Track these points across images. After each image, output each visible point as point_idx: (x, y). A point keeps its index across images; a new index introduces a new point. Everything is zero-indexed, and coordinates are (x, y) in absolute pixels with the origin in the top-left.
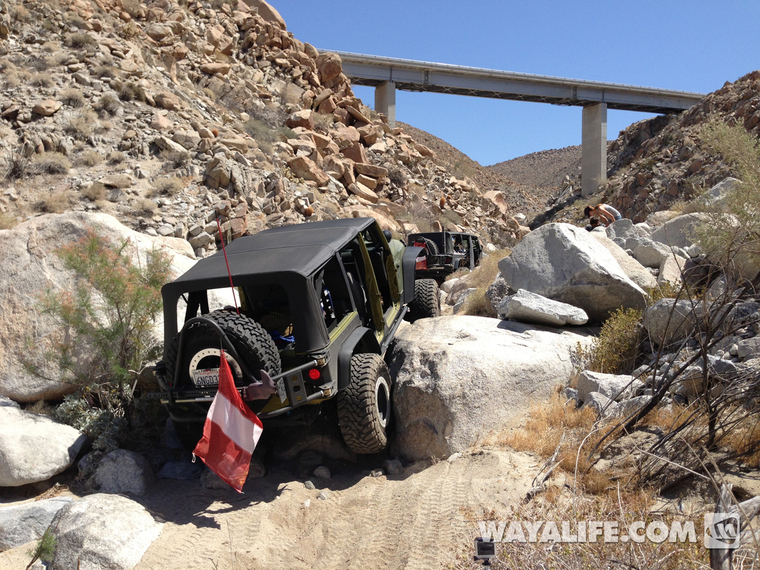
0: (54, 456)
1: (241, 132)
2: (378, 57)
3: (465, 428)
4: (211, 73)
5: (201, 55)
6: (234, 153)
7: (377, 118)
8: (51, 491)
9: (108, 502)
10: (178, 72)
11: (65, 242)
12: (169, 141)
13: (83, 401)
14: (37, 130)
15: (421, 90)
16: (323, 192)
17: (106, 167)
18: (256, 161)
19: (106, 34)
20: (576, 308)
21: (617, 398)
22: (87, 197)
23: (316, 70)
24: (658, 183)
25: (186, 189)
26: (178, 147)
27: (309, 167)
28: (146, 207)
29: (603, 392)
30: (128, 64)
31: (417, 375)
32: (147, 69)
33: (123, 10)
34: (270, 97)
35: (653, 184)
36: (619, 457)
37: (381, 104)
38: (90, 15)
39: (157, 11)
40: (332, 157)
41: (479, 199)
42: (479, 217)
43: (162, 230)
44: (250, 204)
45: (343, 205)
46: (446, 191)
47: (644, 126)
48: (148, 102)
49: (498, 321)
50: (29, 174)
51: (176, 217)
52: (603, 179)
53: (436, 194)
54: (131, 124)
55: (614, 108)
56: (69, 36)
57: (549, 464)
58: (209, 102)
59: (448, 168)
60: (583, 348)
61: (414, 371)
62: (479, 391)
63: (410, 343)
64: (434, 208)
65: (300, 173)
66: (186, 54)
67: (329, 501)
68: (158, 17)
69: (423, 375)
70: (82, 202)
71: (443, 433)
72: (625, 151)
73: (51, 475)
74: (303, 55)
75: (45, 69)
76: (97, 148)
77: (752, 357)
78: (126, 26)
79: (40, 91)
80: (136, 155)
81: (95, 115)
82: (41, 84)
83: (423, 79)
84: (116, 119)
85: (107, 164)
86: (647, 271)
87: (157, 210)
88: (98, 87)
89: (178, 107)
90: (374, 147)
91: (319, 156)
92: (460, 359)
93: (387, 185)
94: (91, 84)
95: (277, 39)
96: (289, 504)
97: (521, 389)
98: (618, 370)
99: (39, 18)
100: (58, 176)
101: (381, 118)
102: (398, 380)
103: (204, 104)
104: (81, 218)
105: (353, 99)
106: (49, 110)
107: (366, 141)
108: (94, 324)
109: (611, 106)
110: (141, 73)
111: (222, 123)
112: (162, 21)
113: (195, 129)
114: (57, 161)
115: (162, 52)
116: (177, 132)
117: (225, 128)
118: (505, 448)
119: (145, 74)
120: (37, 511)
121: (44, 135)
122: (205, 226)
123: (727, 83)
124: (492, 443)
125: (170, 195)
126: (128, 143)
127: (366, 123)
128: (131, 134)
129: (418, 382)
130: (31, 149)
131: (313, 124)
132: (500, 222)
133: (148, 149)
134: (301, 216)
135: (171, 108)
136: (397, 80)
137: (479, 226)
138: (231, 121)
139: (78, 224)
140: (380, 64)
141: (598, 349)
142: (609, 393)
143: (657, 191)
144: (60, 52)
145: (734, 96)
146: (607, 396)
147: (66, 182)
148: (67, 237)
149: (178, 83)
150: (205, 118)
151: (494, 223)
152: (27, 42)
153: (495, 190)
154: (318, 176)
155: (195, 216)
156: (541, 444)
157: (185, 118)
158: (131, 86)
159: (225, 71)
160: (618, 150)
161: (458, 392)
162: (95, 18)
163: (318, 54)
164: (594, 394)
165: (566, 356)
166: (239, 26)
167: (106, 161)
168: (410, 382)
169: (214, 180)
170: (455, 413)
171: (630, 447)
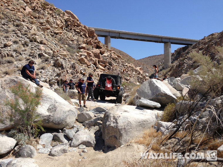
0: (8, 147)
1: (65, 51)
2: (105, 29)
3: (125, 138)
4: (57, 34)
5: (54, 29)
6: (63, 57)
7: (105, 46)
8: (7, 157)
9: (23, 160)
10: (47, 34)
11: (12, 85)
12: (44, 54)
13: (16, 131)
14: (5, 50)
15: (118, 38)
16: (89, 68)
17: (25, 61)
18: (69, 59)
19: (26, 23)
20: (157, 103)
21: (168, 129)
22: (19, 70)
23: (87, 33)
24: (186, 65)
25: (48, 68)
26: (47, 55)
27: (85, 61)
28: (37, 73)
29: (164, 127)
30: (32, 31)
31: (112, 123)
32: (38, 33)
33: (31, 15)
34: (74, 41)
35: (184, 65)
36: (167, 146)
37: (106, 42)
38: (22, 17)
39: (41, 16)
40: (92, 58)
41: (134, 70)
42: (134, 75)
43: (41, 79)
44: (67, 72)
45: (95, 72)
46: (125, 67)
47: (181, 49)
48: (38, 42)
49: (136, 107)
50: (2, 63)
51: (46, 76)
52: (170, 64)
53: (122, 68)
54: (33, 49)
55: (173, 44)
56: (15, 23)
57: (148, 148)
58: (56, 42)
59: (125, 61)
60: (159, 115)
61: (111, 121)
62: (129, 127)
63: (110, 113)
64: (121, 72)
65: (82, 62)
66: (50, 28)
67: (87, 159)
68: (42, 18)
69: (114, 123)
70: (18, 71)
71: (119, 139)
72: (176, 56)
73: (7, 152)
74: (83, 29)
75: (8, 33)
76: (23, 56)
77: (204, 118)
78: (32, 20)
79: (6, 39)
80: (34, 58)
81: (22, 46)
82: (7, 37)
83: (118, 35)
84: (28, 47)
85: (26, 60)
86: (178, 92)
87: (40, 74)
88: (24, 38)
89: (47, 44)
90: (104, 55)
91: (88, 57)
92: (124, 118)
93: (108, 66)
94: (22, 37)
95: (76, 24)
96: (75, 160)
97: (141, 126)
98: (169, 121)
99: (6, 18)
100: (11, 64)
101: (106, 46)
102: (107, 124)
103: (55, 43)
104: (17, 78)
105: (98, 41)
106: (9, 45)
107: (102, 53)
108: (20, 108)
109: (172, 43)
110: (36, 34)
111: (60, 48)
112: (43, 19)
113: (52, 50)
114: (11, 60)
115: (43, 28)
116: (46, 51)
117: (60, 49)
118: (136, 144)
119: (37, 34)
120: (2, 163)
121: (7, 52)
122: (54, 78)
123: (205, 37)
124: (133, 142)
125: (44, 69)
126: (32, 54)
127: (101, 48)
128: (33, 51)
129: (112, 125)
130: (3, 56)
131: (86, 48)
132: (141, 76)
133: (38, 56)
134: (82, 75)
135: (45, 44)
136: (111, 36)
137: (134, 77)
138: (62, 47)
139: (16, 79)
140: (106, 31)
141: (163, 115)
142: (166, 127)
143: (185, 67)
144: (12, 28)
145: (207, 40)
146: (165, 128)
147: (13, 66)
148: (12, 83)
149: (47, 37)
150: (55, 47)
151: (139, 77)
152: (3, 25)
153: (139, 67)
154: (87, 63)
155: (51, 75)
156: (146, 142)
157: (49, 47)
158: (33, 38)
159: (61, 33)
160: (174, 55)
161: (123, 127)
162: (23, 18)
163: (88, 28)
164: (161, 128)
165: (154, 117)
166: (65, 20)
167: (25, 59)
168: (110, 124)
169: (57, 65)
170: (122, 134)
171: (170, 143)
